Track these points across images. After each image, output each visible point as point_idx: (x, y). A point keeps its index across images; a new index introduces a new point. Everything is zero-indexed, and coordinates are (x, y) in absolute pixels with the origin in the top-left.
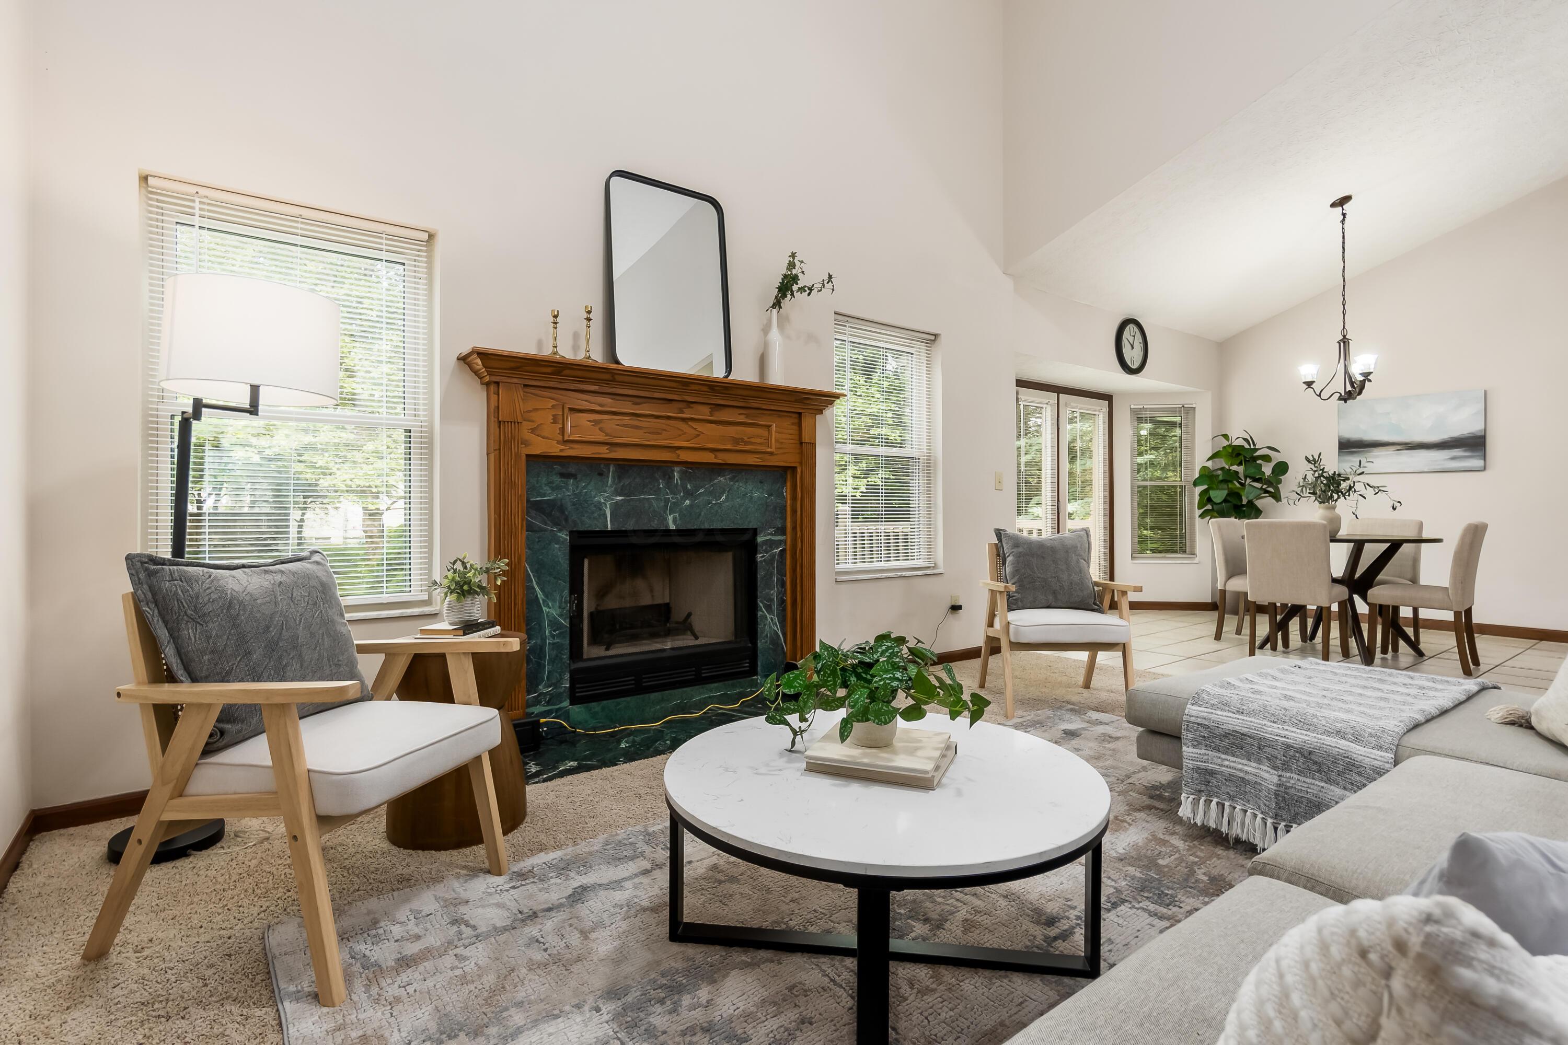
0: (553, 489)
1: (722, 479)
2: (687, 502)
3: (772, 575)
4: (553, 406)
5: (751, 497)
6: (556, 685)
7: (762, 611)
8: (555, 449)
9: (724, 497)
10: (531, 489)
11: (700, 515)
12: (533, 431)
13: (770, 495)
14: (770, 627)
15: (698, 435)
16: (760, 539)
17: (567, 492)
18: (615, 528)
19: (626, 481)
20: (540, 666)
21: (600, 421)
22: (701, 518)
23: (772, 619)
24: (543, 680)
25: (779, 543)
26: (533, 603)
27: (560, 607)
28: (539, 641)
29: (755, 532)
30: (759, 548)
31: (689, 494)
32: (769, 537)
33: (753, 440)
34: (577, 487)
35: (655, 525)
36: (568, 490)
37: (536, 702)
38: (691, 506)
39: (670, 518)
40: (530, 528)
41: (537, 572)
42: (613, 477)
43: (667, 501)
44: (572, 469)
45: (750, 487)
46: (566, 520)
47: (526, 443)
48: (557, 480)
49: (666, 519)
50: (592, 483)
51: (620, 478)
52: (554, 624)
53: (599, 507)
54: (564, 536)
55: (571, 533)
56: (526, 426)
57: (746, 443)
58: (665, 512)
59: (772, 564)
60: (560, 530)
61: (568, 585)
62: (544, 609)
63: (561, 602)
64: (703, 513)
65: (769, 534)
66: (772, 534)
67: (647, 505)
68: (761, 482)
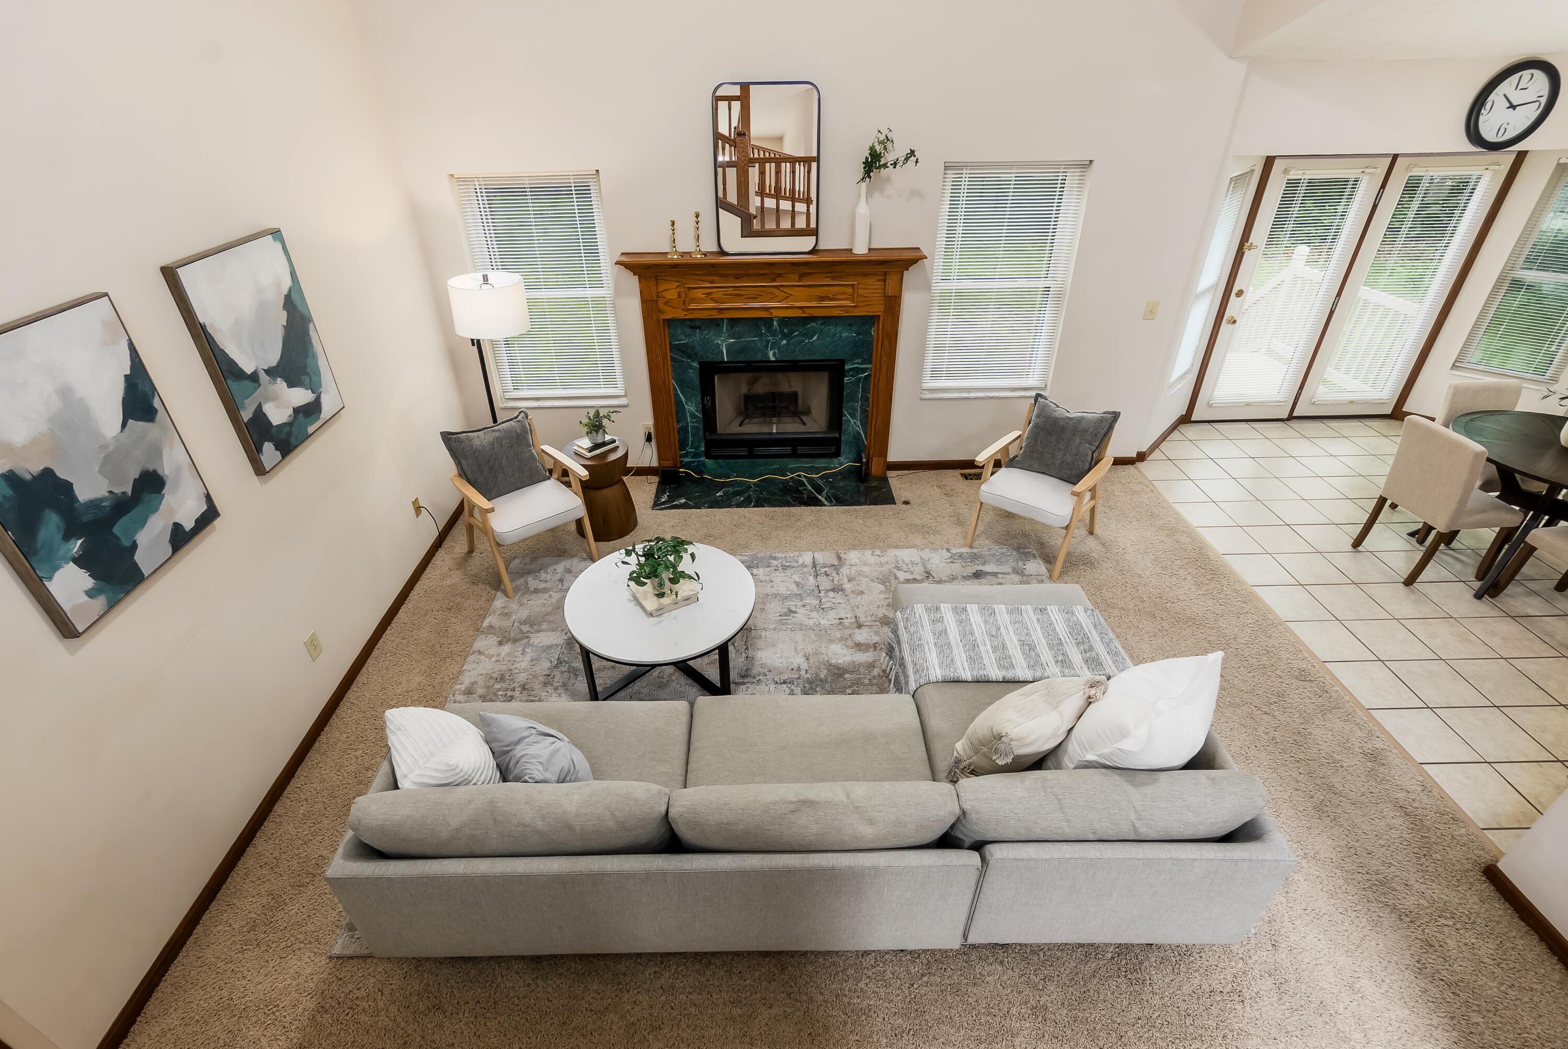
0: (686, 336)
1: (814, 324)
2: (784, 342)
3: (857, 392)
4: (678, 287)
5: (841, 337)
6: (697, 448)
7: (847, 416)
8: (681, 315)
9: (816, 337)
10: (672, 337)
11: (795, 350)
12: (666, 303)
13: (858, 334)
14: (853, 428)
15: (788, 297)
16: (847, 367)
17: (697, 338)
18: (730, 360)
19: (737, 329)
20: (686, 438)
21: (711, 293)
22: (795, 353)
23: (855, 423)
24: (689, 445)
25: (864, 370)
26: (679, 402)
27: (696, 406)
28: (684, 424)
29: (842, 362)
30: (846, 373)
31: (785, 336)
32: (856, 366)
33: (838, 297)
34: (702, 335)
35: (759, 357)
36: (696, 336)
37: (685, 455)
38: (788, 344)
39: (771, 353)
40: (673, 359)
41: (681, 386)
42: (727, 327)
43: (768, 341)
44: (698, 324)
45: (839, 329)
46: (696, 355)
47: (661, 312)
48: (688, 331)
49: (767, 354)
50: (712, 332)
51: (732, 328)
52: (693, 416)
53: (718, 346)
54: (696, 364)
55: (701, 364)
56: (661, 301)
57: (831, 300)
58: (767, 348)
59: (858, 385)
60: (693, 361)
61: (700, 394)
62: (686, 407)
63: (696, 403)
64: (797, 349)
65: (857, 363)
66: (858, 363)
67: (752, 345)
68: (850, 325)
